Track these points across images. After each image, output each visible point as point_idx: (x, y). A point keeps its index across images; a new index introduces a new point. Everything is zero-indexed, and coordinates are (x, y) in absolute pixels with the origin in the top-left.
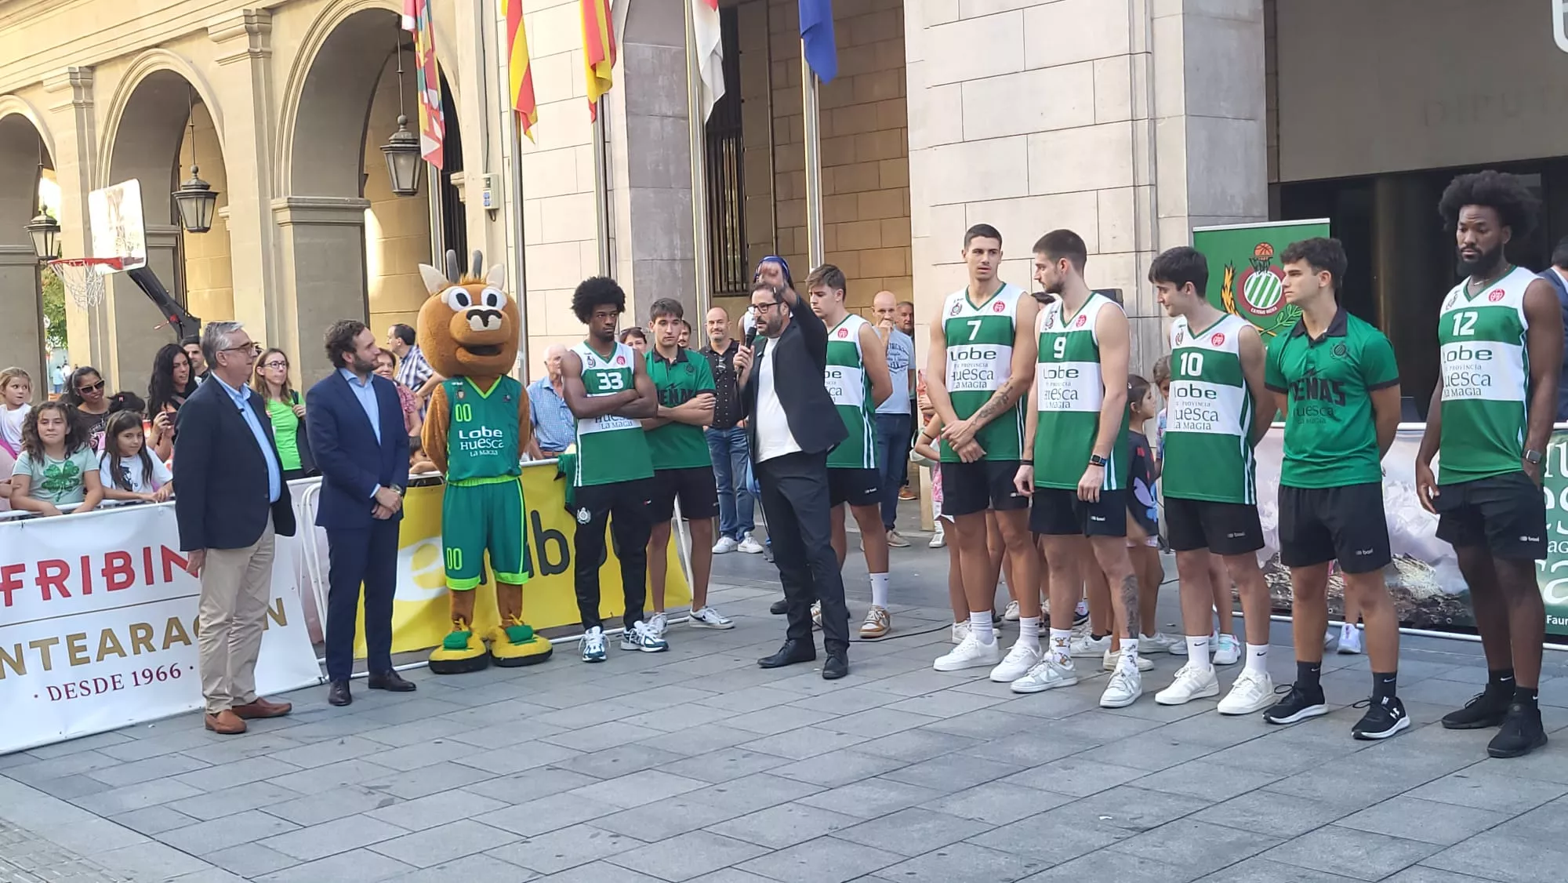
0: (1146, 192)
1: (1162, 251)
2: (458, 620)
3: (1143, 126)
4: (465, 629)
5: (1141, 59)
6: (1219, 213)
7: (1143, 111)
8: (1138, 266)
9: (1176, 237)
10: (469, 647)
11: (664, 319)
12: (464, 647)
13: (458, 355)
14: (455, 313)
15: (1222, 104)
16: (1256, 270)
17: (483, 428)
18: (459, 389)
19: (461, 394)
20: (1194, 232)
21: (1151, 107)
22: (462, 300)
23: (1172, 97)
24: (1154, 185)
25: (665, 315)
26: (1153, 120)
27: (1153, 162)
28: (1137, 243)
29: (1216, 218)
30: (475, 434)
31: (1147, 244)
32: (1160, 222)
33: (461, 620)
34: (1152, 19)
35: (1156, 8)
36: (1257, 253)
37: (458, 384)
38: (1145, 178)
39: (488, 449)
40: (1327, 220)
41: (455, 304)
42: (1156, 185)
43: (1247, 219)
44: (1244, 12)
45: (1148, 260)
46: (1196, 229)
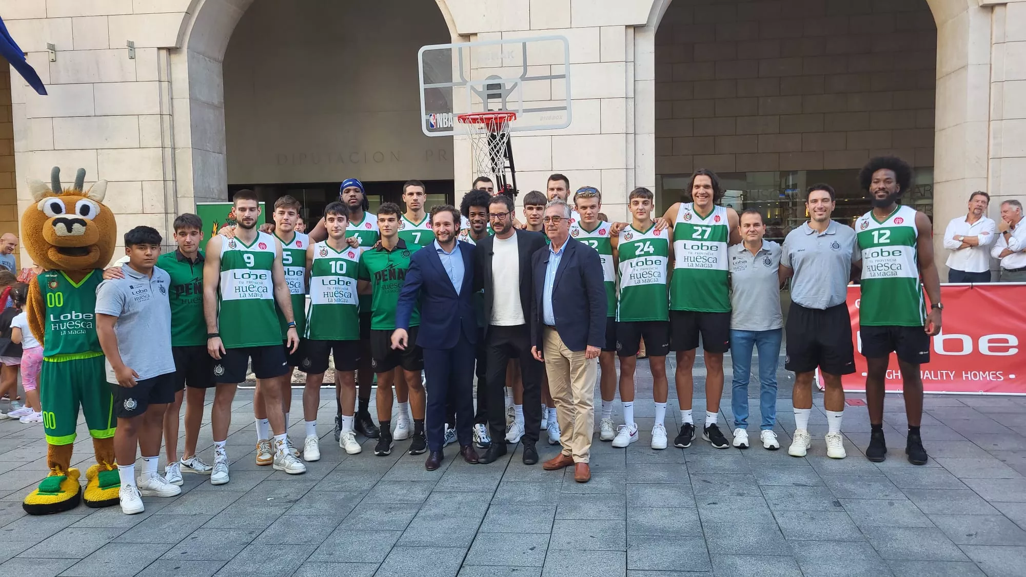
0: (170, 184)
1: (180, 214)
2: (54, 467)
3: (168, 152)
4: (61, 475)
5: (167, 118)
6: (207, 197)
7: (168, 143)
8: (167, 221)
9: (188, 207)
10: (63, 490)
11: (183, 230)
12: (57, 490)
13: (49, 253)
14: (48, 218)
15: (208, 144)
16: (229, 224)
17: (73, 312)
18: (53, 280)
19: (54, 284)
20: (197, 205)
21: (172, 140)
22: (56, 208)
23: (184, 138)
24: (175, 181)
25: (183, 227)
26: (174, 149)
27: (174, 169)
28: (166, 209)
29: (205, 199)
30: (65, 317)
31: (171, 209)
32: (178, 198)
33: (57, 468)
34: (172, 99)
35: (174, 94)
36: (230, 216)
37: (52, 276)
38: (169, 176)
39: (77, 330)
40: (264, 203)
41: (49, 212)
42: (176, 181)
43: (219, 200)
44: (216, 102)
45: (172, 218)
46: (198, 203)
